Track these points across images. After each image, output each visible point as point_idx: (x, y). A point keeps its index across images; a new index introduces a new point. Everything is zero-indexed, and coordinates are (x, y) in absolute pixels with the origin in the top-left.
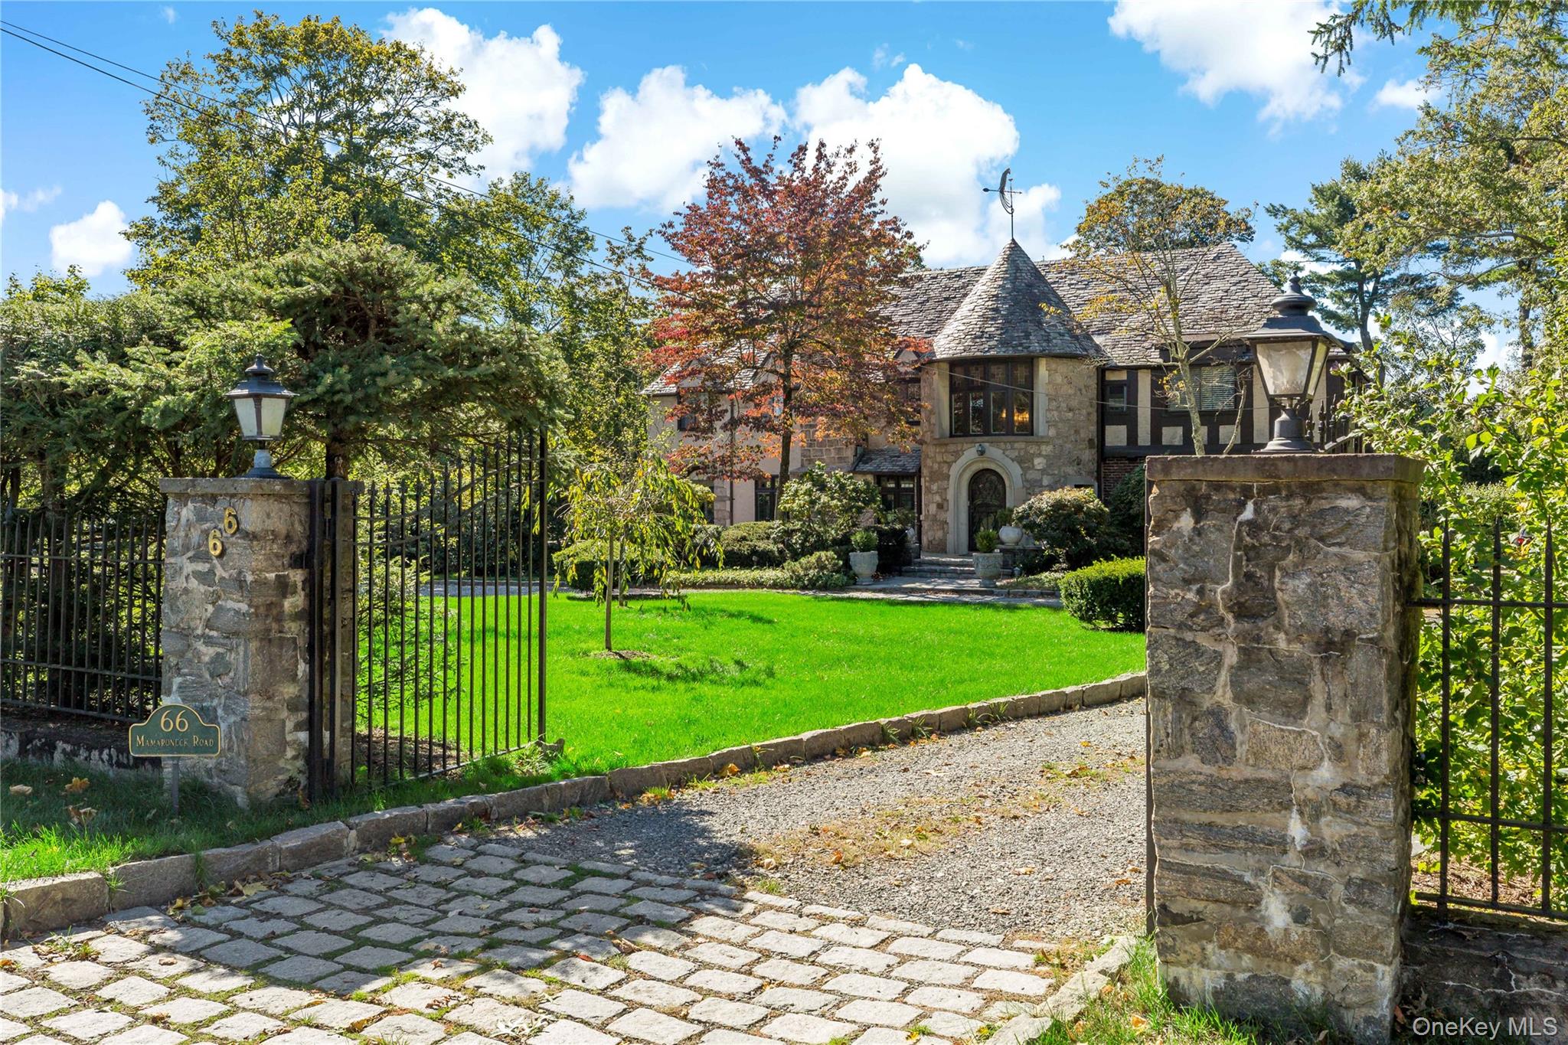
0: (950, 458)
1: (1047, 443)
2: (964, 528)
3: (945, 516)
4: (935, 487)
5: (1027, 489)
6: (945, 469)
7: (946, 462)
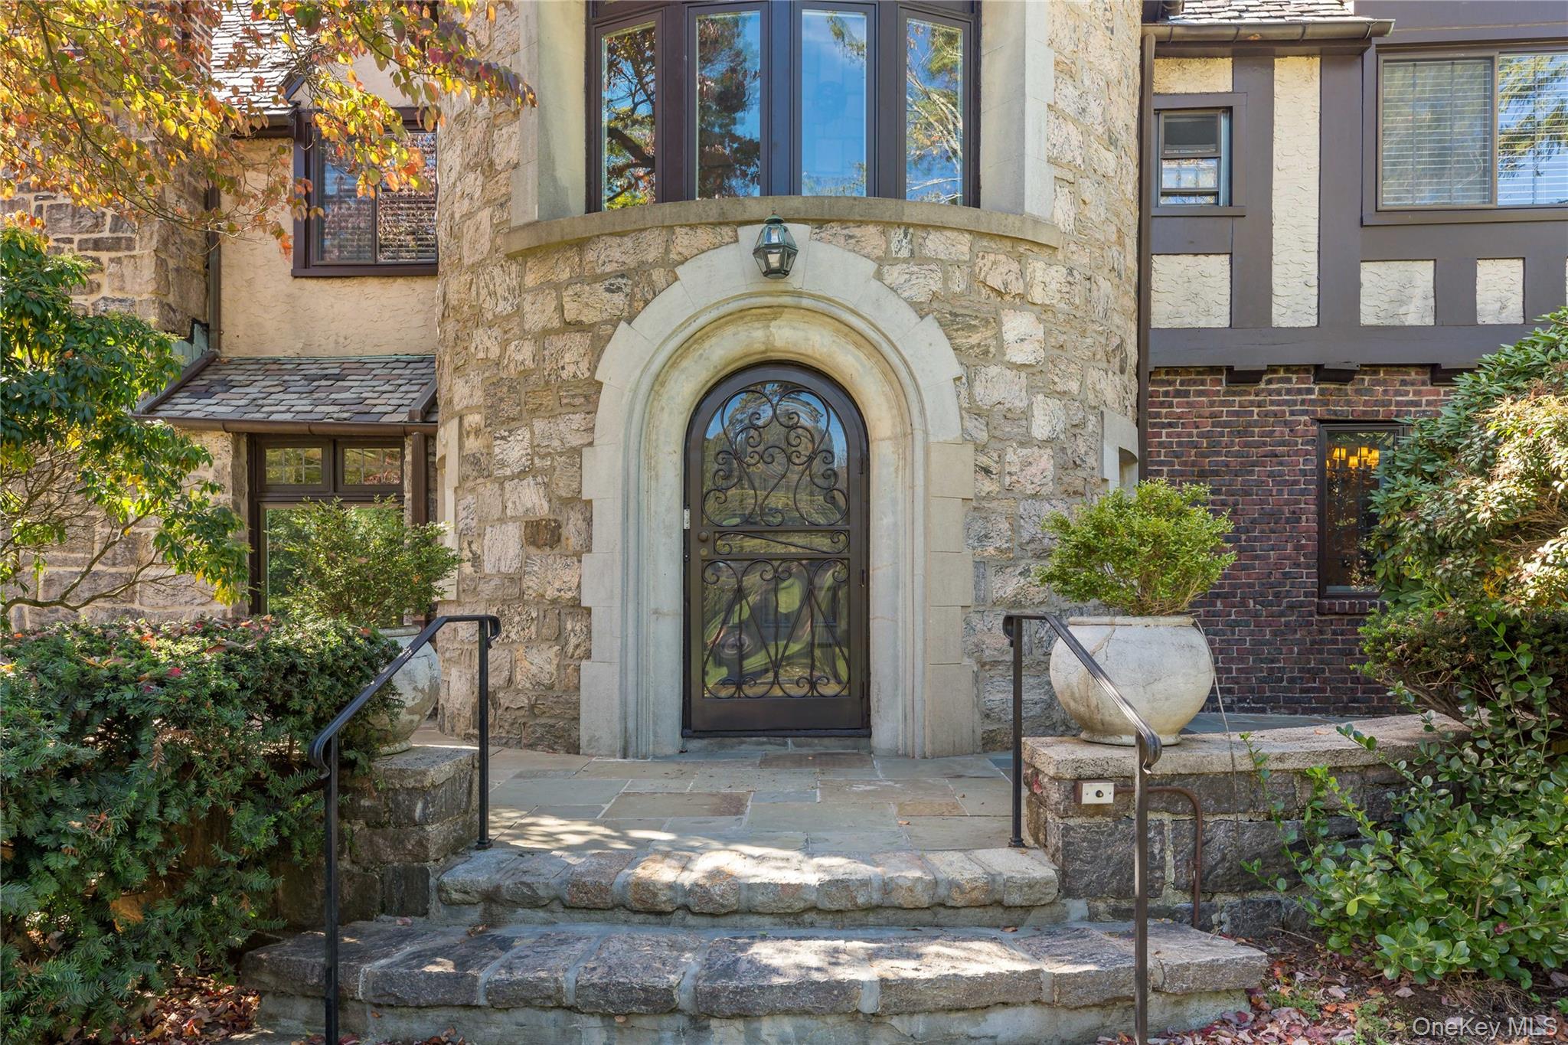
1: (1047, 252)
2: (667, 634)
3: (570, 577)
4: (514, 451)
5: (981, 449)
6: (572, 356)
7: (577, 326)
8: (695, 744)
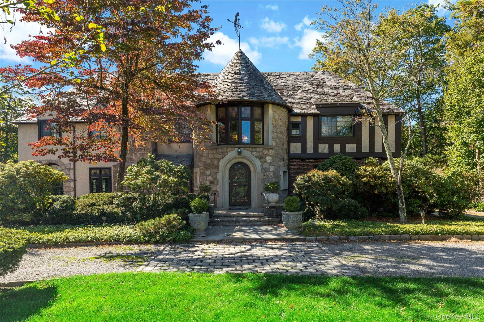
0: (219, 156)
1: (272, 149)
2: (227, 194)
3: (216, 188)
4: (208, 172)
5: (264, 173)
6: (215, 162)
7: (216, 158)
8: (231, 207)
